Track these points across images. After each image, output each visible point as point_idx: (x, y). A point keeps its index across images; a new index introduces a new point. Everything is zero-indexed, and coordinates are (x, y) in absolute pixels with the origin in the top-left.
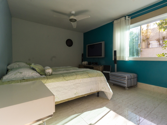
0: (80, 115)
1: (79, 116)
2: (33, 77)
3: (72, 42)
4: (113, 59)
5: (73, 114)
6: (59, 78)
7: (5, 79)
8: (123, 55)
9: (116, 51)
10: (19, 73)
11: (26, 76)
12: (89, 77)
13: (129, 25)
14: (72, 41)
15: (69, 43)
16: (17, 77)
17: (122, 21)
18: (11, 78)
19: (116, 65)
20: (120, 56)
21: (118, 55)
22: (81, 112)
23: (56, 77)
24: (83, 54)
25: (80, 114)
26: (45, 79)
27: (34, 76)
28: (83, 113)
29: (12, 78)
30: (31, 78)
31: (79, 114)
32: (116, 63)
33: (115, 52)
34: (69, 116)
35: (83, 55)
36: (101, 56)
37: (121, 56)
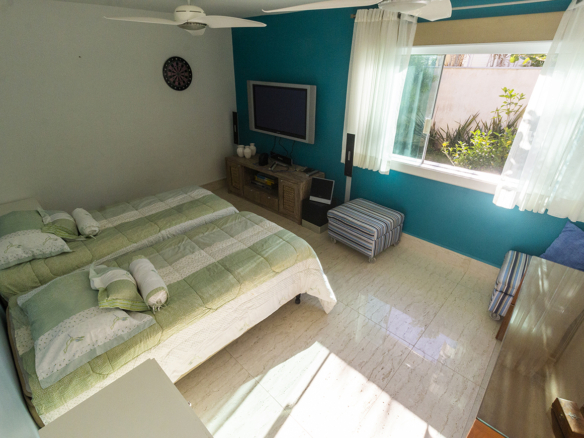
0: (261, 383)
1: (259, 386)
2: (121, 337)
3: (189, 67)
4: (343, 160)
5: (244, 382)
6: (196, 313)
7: (44, 375)
8: (374, 155)
9: (353, 136)
10: (74, 342)
11: (100, 344)
12: (274, 276)
13: (407, 45)
14: (186, 63)
15: (178, 74)
16: (76, 357)
17: (388, 22)
18: (60, 368)
19: (349, 180)
20: (366, 157)
21: (358, 149)
22: (262, 372)
23: (184, 315)
24: (234, 114)
25: (260, 379)
26: (157, 332)
27: (120, 333)
28: (265, 373)
29: (64, 365)
30: (115, 344)
31: (257, 378)
32: (350, 175)
33: (351, 138)
34: (234, 389)
35: (238, 119)
36: (304, 138)
37: (369, 154)
